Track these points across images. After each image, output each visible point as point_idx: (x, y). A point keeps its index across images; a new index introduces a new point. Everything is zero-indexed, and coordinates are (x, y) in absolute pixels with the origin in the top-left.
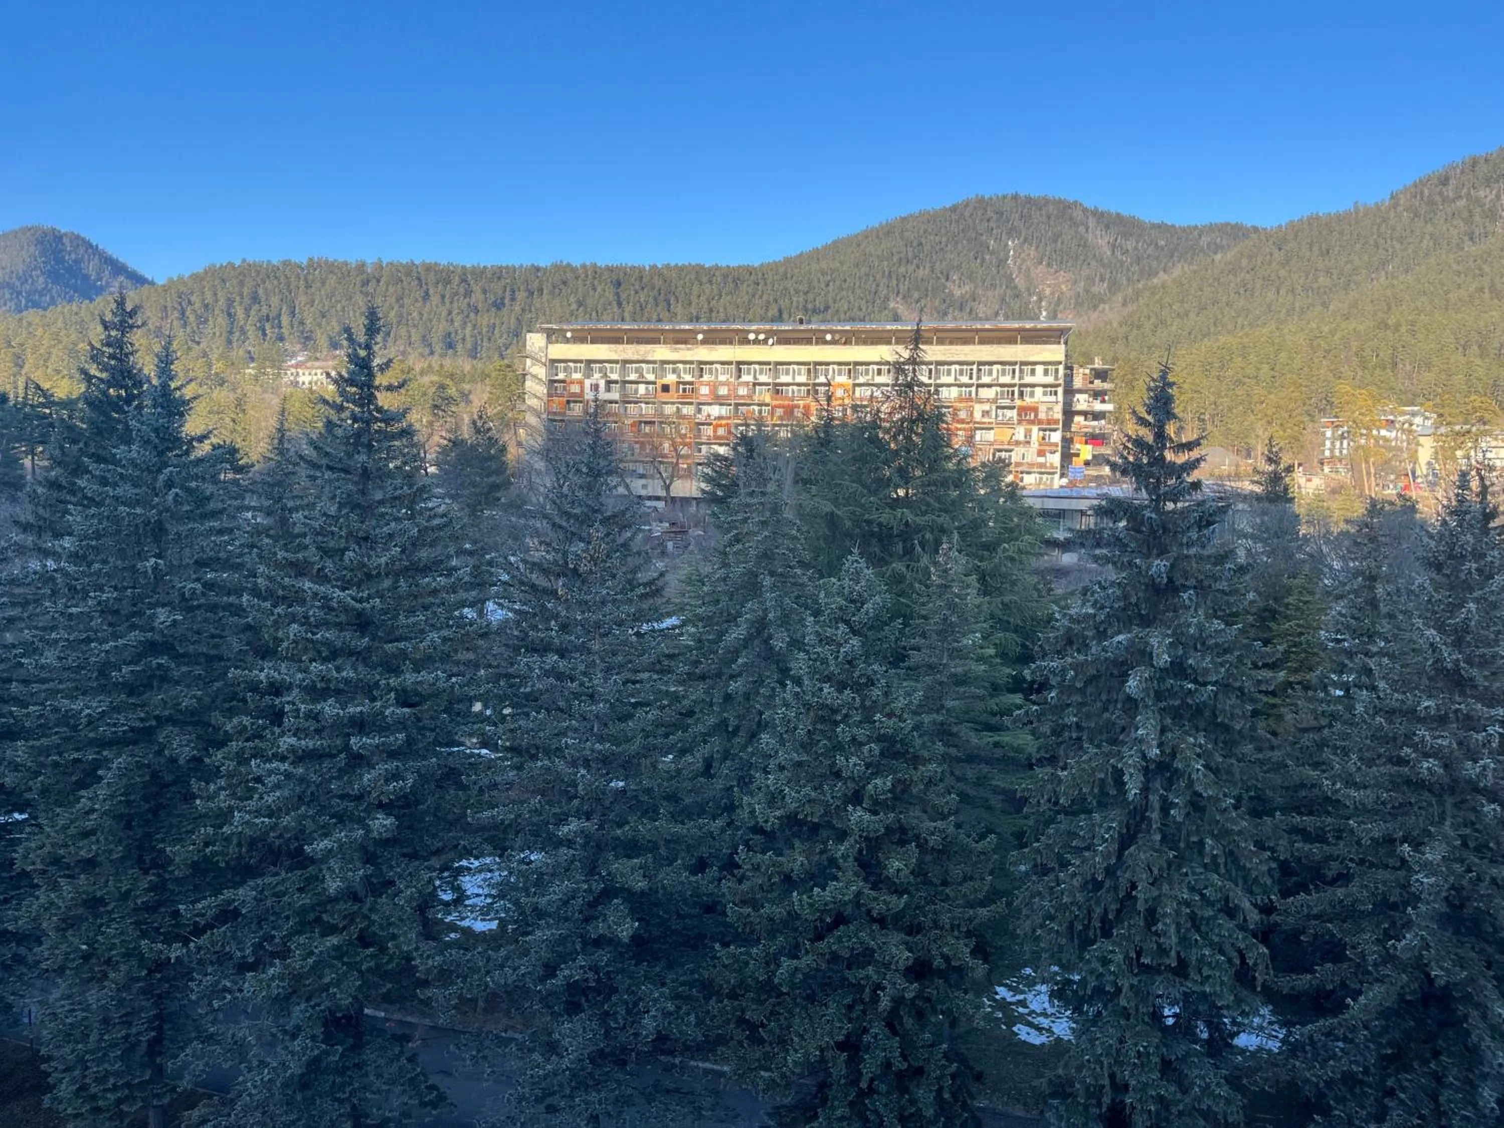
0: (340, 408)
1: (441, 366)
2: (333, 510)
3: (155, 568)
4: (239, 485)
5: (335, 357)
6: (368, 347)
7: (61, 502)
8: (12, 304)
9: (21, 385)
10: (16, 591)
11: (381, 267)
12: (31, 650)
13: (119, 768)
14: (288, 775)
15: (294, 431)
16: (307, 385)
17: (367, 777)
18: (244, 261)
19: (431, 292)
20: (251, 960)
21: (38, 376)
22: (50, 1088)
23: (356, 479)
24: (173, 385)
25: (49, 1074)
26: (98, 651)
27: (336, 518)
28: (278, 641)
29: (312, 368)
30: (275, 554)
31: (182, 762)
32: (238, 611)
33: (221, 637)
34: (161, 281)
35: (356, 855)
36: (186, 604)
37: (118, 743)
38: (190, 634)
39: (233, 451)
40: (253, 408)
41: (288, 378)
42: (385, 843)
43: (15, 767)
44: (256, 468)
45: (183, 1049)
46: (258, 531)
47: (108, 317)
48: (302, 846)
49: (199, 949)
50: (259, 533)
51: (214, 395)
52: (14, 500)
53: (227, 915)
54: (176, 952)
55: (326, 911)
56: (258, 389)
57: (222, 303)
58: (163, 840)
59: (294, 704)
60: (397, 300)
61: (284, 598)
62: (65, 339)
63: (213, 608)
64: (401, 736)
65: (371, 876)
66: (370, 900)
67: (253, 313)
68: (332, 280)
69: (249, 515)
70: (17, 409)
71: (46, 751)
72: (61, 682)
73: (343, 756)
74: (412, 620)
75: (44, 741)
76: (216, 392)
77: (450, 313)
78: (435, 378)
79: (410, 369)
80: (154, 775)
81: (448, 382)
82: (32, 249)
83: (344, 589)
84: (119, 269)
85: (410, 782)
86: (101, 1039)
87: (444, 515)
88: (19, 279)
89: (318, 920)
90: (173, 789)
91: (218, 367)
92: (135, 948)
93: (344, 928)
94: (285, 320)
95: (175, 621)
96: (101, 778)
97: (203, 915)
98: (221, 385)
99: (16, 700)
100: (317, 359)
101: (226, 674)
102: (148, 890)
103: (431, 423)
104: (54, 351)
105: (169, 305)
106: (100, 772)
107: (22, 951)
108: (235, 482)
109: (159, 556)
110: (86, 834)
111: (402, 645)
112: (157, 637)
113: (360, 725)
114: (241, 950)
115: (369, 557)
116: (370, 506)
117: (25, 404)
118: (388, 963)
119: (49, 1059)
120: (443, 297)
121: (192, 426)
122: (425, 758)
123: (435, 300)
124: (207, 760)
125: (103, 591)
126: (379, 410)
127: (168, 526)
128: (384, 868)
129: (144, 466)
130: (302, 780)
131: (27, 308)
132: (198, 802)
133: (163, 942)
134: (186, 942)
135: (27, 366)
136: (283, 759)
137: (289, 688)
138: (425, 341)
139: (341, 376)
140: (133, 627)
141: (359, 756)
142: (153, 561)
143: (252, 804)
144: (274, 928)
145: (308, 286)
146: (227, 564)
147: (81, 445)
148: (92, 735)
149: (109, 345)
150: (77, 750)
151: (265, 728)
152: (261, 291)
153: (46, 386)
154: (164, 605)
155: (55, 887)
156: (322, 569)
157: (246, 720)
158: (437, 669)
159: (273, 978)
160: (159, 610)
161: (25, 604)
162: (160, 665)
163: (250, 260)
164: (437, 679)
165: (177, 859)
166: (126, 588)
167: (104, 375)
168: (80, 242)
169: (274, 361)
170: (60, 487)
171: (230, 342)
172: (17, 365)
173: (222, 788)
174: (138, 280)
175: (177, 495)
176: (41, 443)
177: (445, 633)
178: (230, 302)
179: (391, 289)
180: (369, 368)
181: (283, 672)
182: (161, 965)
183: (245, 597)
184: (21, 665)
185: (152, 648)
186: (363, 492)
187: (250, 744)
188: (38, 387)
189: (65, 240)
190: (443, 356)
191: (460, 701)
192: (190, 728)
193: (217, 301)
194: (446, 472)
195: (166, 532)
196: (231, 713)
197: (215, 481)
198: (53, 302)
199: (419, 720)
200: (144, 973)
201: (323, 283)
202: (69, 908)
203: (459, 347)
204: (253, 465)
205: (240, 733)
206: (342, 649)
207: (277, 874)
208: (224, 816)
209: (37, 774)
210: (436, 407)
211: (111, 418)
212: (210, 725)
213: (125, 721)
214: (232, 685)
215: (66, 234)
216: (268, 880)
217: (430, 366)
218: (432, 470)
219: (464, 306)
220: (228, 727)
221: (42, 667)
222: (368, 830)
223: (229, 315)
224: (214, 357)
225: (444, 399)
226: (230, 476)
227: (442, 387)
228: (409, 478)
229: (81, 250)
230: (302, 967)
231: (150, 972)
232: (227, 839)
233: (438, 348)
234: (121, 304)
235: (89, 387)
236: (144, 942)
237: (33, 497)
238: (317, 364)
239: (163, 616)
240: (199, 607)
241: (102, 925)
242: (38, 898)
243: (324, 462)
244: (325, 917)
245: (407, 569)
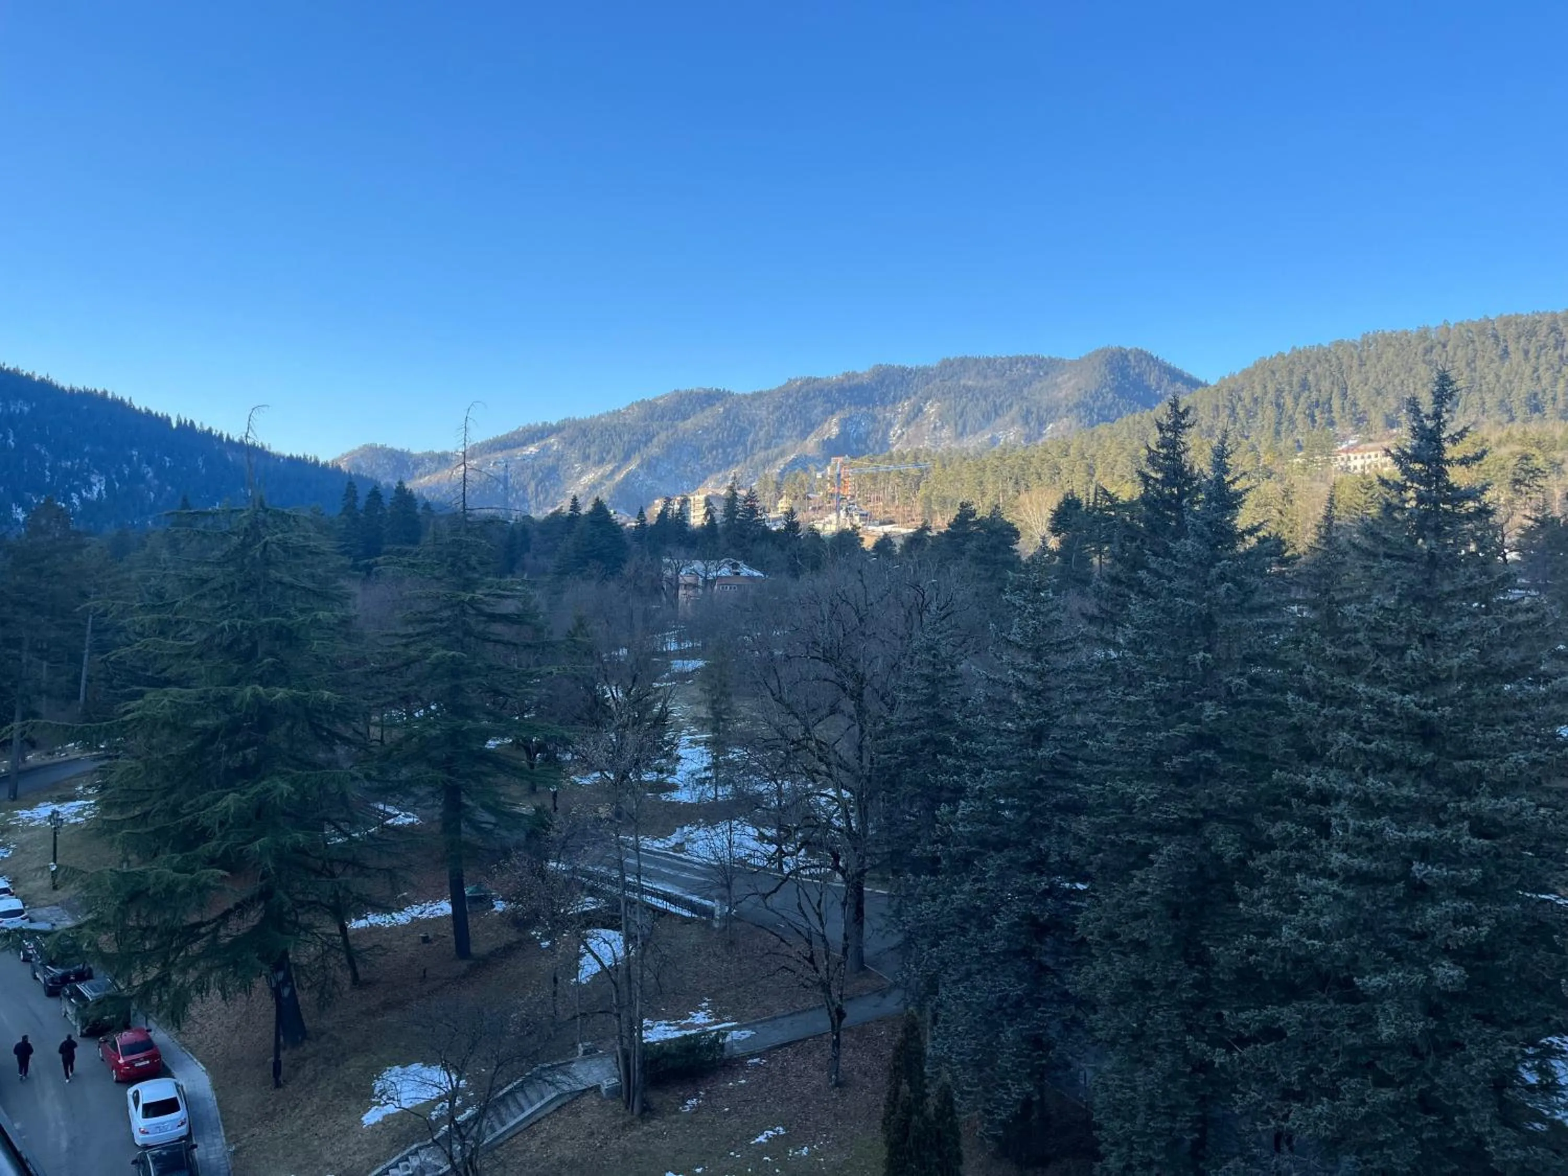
0: (1402, 488)
1: (1525, 433)
2: (1391, 602)
3: (1203, 662)
4: (1284, 578)
5: (1391, 436)
6: (1437, 416)
7: (1121, 596)
8: (1086, 421)
9: (1092, 491)
10: (1084, 677)
11: (1449, 330)
12: (1093, 732)
13: (1169, 856)
14: (1337, 896)
15: (1343, 518)
16: (1359, 470)
17: (1431, 912)
18: (1294, 348)
19: (1511, 348)
20: (1298, 1088)
21: (1106, 483)
22: (1099, 1157)
23: (1421, 568)
24: (1228, 479)
25: (1100, 1143)
26: (1153, 739)
27: (1394, 612)
28: (1326, 746)
29: (1365, 450)
30: (1324, 650)
31: (1226, 860)
32: (1282, 709)
33: (1266, 736)
34: (1213, 382)
35: (1416, 1003)
36: (1232, 700)
37: (1168, 830)
38: (1234, 730)
39: (1280, 542)
40: (1301, 497)
41: (1338, 463)
42: (1454, 997)
43: (1080, 840)
44: (1303, 559)
45: (1225, 1161)
46: (1303, 625)
47: (1165, 421)
48: (1352, 977)
49: (1243, 1060)
50: (1304, 628)
51: (1262, 488)
52: (1082, 594)
53: (1272, 1033)
54: (1219, 1058)
55: (1380, 1058)
56: (1306, 478)
57: (1271, 396)
58: (1207, 937)
59: (1342, 817)
60: (1468, 364)
61: (1333, 697)
62: (1129, 447)
63: (1258, 705)
64: (1477, 871)
65: (1434, 1031)
66: (1432, 1059)
67: (1302, 400)
68: (1390, 353)
69: (1295, 608)
70: (1088, 513)
71: (1105, 829)
72: (1118, 765)
73: (1401, 884)
74: (1491, 735)
75: (1102, 819)
76: (1264, 484)
77: (1536, 370)
78: (1517, 448)
79: (1484, 441)
80: (1201, 868)
81: (1534, 451)
82: (1103, 368)
83: (1404, 693)
84: (1175, 375)
85: (1485, 930)
86: (1146, 1125)
87: (1528, 610)
88: (1092, 397)
89: (1370, 1065)
90: (1218, 886)
91: (1265, 459)
92: (1180, 1041)
93: (1401, 1084)
94: (1336, 403)
95: (1219, 715)
96: (1152, 863)
97: (1247, 1027)
98: (1269, 477)
99: (1080, 778)
100: (1370, 440)
101: (1270, 775)
102: (1193, 986)
103: (1510, 502)
104: (1119, 459)
105: (1221, 403)
106: (1151, 856)
107: (1080, 1015)
108: (1281, 574)
109: (1207, 649)
110: (1137, 916)
111: (1476, 764)
112: (1206, 731)
113: (1424, 851)
114: (1287, 1075)
115: (1436, 658)
116: (1437, 598)
117: (1094, 509)
118: (1455, 1138)
119: (1100, 1127)
120: (1526, 353)
121: (1243, 519)
122: (1506, 903)
123: (1516, 357)
124: (1251, 863)
125: (1157, 681)
126: (1450, 487)
127: (1217, 620)
128: (1451, 1026)
129: (1196, 560)
130: (1353, 904)
131: (1098, 422)
132: (1241, 905)
133: (1208, 1043)
134: (1230, 1050)
135: (1097, 475)
136: (1332, 876)
137: (1338, 798)
138: (1504, 406)
139: (1404, 453)
140: (1182, 719)
141: (1423, 887)
142: (1201, 654)
143: (1298, 918)
144: (1321, 1061)
145: (1362, 364)
146: (1271, 661)
147: (1138, 542)
148: (1145, 818)
149: (1163, 446)
150: (1131, 832)
151: (1310, 838)
152: (1310, 377)
153: (1111, 490)
154: (1211, 698)
155: (1110, 962)
156: (1378, 669)
157: (1291, 827)
158: (1523, 796)
159: (1320, 1117)
160: (1207, 703)
161: (1090, 689)
162: (1207, 759)
163: (1300, 346)
164: (1523, 808)
165: (1222, 961)
166: (1176, 679)
167: (1159, 476)
168: (1143, 356)
169: (1323, 447)
170: (1120, 582)
171: (1278, 433)
172: (1089, 474)
173: (1265, 896)
174: (1193, 384)
175: (1229, 589)
176: (1107, 543)
177: (1534, 754)
178: (1279, 392)
179: (1460, 353)
180: (1439, 441)
181: (1333, 779)
182: (1204, 1066)
183: (1290, 696)
184: (1086, 745)
185: (1200, 741)
186: (1428, 582)
187: (1294, 854)
188: (1105, 492)
189: (1131, 357)
190: (1525, 421)
191: (1556, 839)
192: (1233, 826)
193: (1266, 393)
194: (1532, 559)
195: (1215, 625)
196: (1276, 817)
197: (1261, 574)
198: (1120, 415)
199: (1498, 855)
200: (1189, 1070)
201: (1379, 358)
202: (1121, 984)
203: (1548, 409)
204: (1299, 557)
205: (1284, 839)
206: (1400, 761)
207: (1325, 1001)
208: (1269, 928)
209: (1098, 850)
210: (1517, 481)
211: (1164, 516)
212: (1253, 826)
213: (1174, 811)
214: (1276, 787)
215: (1131, 351)
216: (1315, 1006)
217: (1509, 434)
218: (1512, 556)
219: (1555, 359)
220: (1272, 832)
221: (1104, 750)
222: (1431, 977)
223: (1278, 405)
224: (1261, 449)
225: (1527, 472)
226: (1275, 569)
227: (1526, 458)
228: (1484, 565)
229: (1144, 363)
230: (1353, 1115)
231: (1195, 1070)
232: (1272, 951)
233: (1520, 414)
234: (1174, 405)
235: (1146, 490)
236: (1189, 1038)
237: (1098, 593)
238: (1370, 445)
239: (1210, 710)
240: (1244, 703)
241: (1149, 1009)
242: (1094, 968)
243: (1382, 549)
244: (1378, 1064)
245: (1484, 673)
